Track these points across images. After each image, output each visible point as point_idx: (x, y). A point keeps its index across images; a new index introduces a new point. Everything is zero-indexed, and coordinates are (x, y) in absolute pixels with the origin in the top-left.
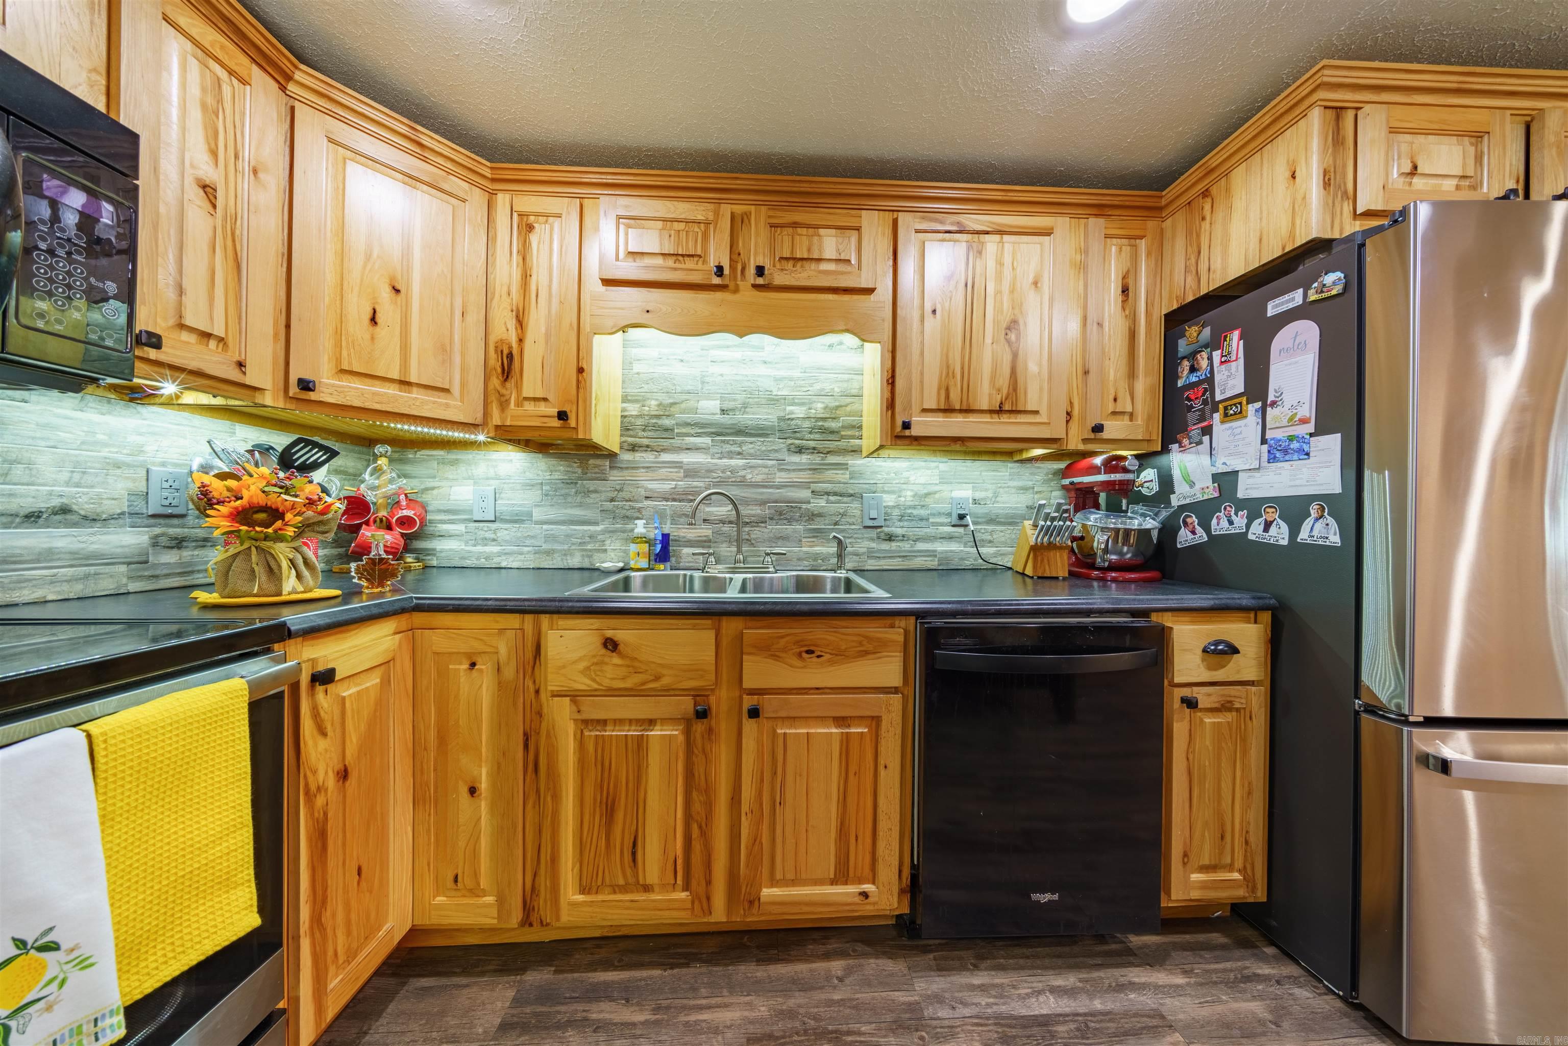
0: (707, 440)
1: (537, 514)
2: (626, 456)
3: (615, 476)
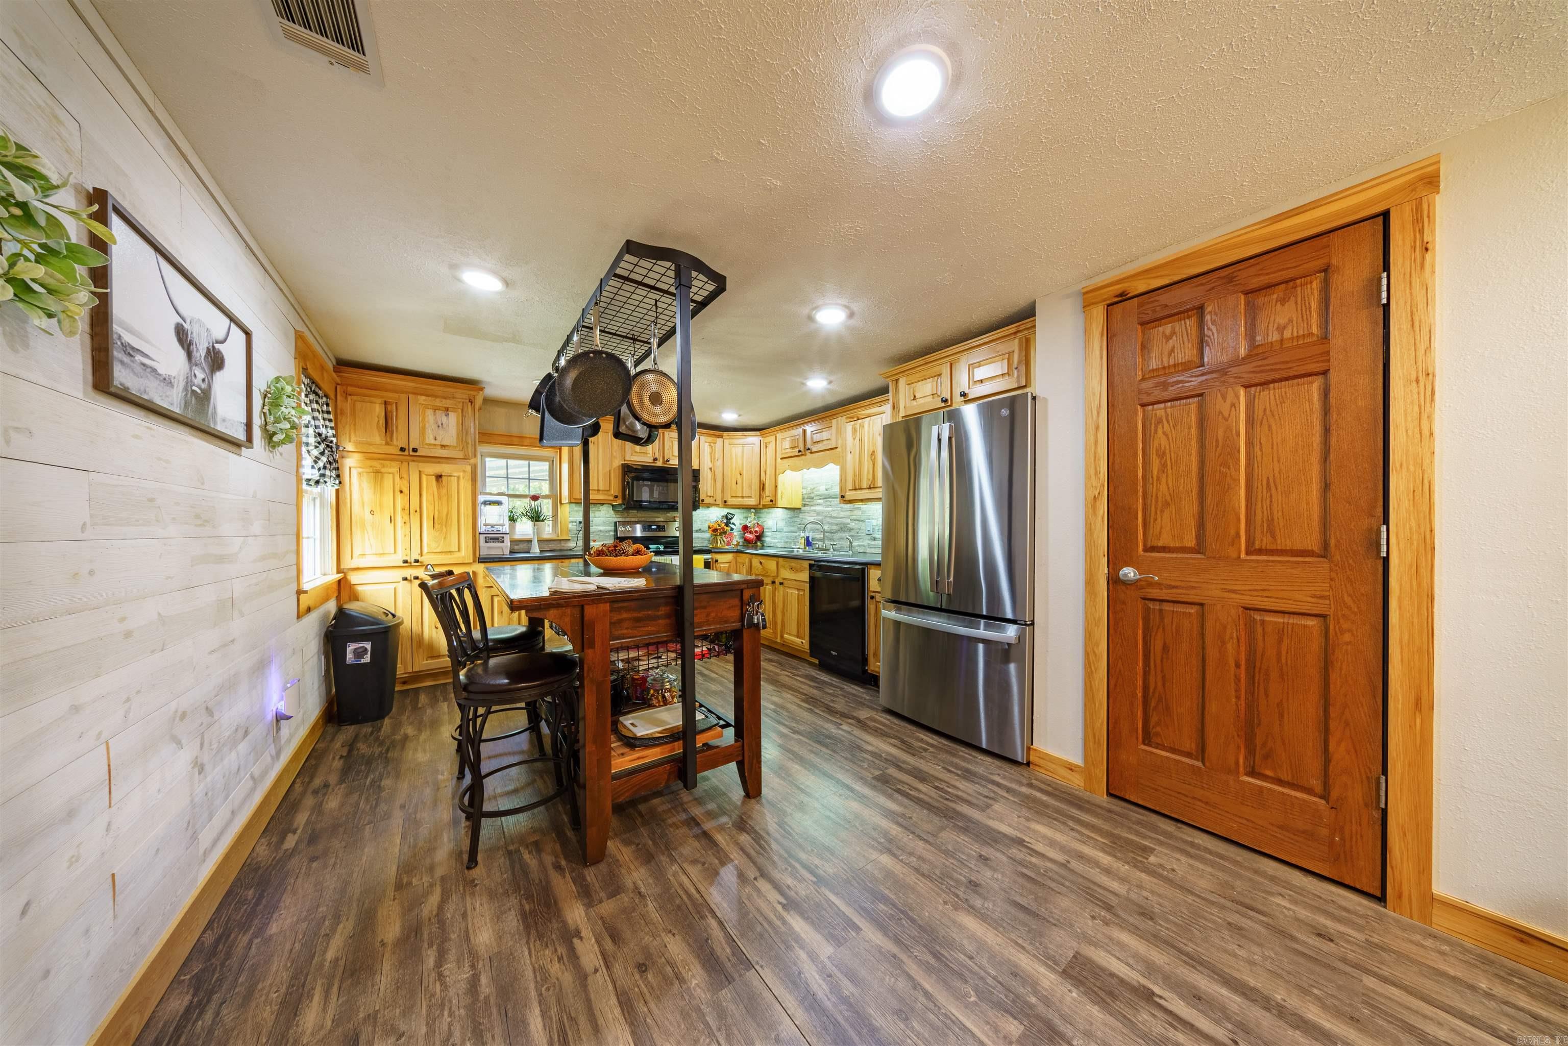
0: (822, 501)
1: (785, 529)
2: (803, 508)
3: (801, 515)
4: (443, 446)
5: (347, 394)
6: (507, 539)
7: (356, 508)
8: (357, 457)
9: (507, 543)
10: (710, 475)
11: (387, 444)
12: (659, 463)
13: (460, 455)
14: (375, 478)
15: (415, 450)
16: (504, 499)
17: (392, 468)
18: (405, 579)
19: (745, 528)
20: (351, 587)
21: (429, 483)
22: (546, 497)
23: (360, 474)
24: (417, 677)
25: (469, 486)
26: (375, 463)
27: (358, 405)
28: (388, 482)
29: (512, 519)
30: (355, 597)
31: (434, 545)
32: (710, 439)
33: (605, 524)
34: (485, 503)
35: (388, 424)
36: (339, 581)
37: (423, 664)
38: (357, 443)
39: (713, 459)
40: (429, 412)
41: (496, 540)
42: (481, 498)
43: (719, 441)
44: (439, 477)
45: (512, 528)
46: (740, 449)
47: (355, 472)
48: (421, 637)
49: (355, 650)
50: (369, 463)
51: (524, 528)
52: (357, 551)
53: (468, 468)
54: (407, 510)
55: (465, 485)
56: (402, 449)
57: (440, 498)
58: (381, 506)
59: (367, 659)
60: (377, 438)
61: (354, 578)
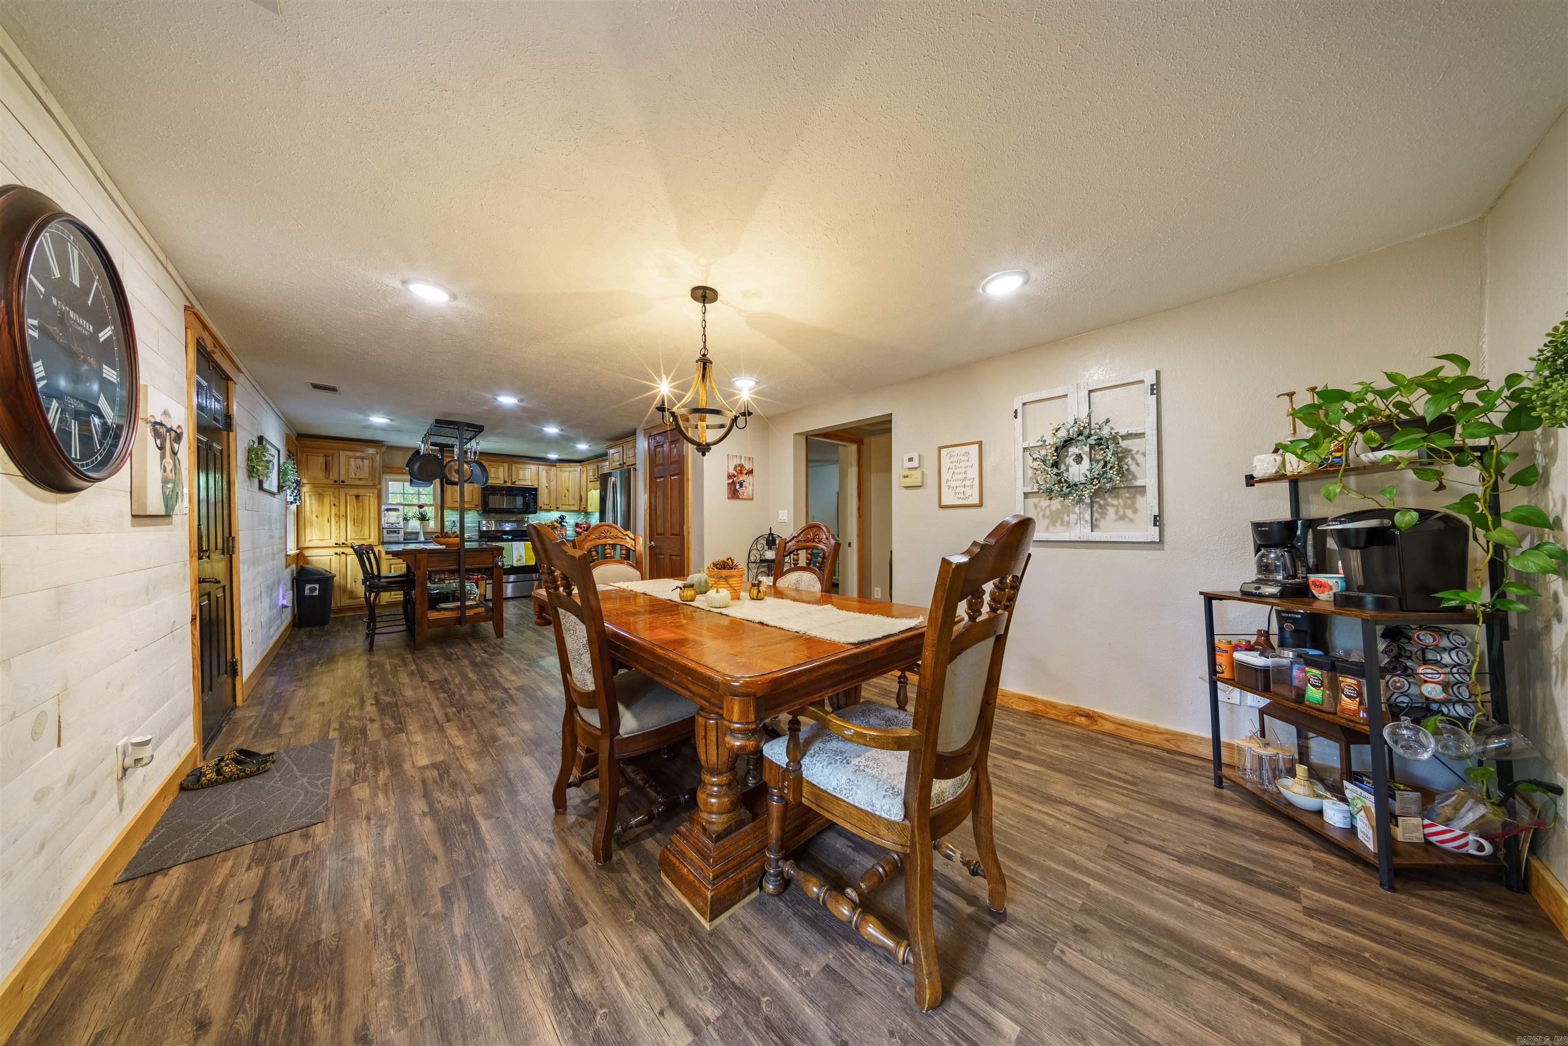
4: (360, 479)
5: (303, 452)
6: (402, 532)
7: (308, 514)
8: (308, 486)
9: (402, 534)
10: (546, 490)
11: (326, 478)
12: (508, 484)
13: (371, 483)
14: (319, 498)
15: (343, 482)
16: (401, 508)
17: (330, 491)
18: (336, 554)
19: (577, 525)
20: (305, 557)
21: (351, 501)
22: (431, 505)
23: (310, 496)
24: (342, 609)
25: (376, 502)
26: (319, 489)
27: (310, 458)
28: (327, 500)
29: (406, 519)
30: (308, 562)
31: (354, 535)
32: (546, 468)
33: (472, 522)
34: (388, 510)
35: (327, 469)
36: (298, 554)
37: (346, 601)
38: (309, 479)
39: (549, 480)
40: (352, 460)
41: (395, 532)
42: (384, 507)
43: (553, 469)
44: (357, 497)
45: (406, 525)
46: (567, 474)
47: (307, 495)
48: (345, 588)
49: (310, 588)
50: (316, 489)
51: (414, 525)
52: (308, 538)
53: (376, 491)
54: (338, 516)
55: (374, 501)
56: (335, 481)
57: (358, 508)
58: (322, 514)
59: (316, 593)
60: (321, 475)
61: (307, 553)
